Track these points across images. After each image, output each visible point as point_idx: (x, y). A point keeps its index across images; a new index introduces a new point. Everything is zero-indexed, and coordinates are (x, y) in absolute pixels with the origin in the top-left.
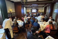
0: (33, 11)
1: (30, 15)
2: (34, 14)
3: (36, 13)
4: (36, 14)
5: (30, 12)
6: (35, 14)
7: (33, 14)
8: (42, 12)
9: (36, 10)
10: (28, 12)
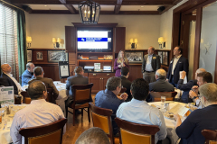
0: (81, 45)
1: (64, 71)
2: (97, 67)
3: (110, 58)
4: (107, 68)
5: (63, 46)
6: (104, 64)
7: (82, 64)
8: (155, 52)
9: (104, 34)
10: (45, 51)
